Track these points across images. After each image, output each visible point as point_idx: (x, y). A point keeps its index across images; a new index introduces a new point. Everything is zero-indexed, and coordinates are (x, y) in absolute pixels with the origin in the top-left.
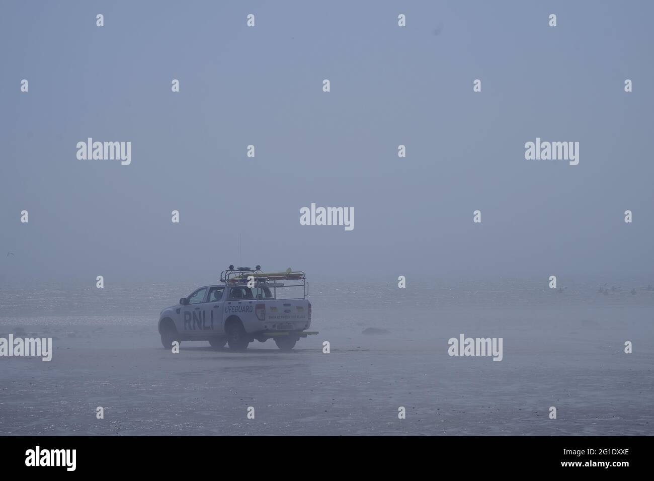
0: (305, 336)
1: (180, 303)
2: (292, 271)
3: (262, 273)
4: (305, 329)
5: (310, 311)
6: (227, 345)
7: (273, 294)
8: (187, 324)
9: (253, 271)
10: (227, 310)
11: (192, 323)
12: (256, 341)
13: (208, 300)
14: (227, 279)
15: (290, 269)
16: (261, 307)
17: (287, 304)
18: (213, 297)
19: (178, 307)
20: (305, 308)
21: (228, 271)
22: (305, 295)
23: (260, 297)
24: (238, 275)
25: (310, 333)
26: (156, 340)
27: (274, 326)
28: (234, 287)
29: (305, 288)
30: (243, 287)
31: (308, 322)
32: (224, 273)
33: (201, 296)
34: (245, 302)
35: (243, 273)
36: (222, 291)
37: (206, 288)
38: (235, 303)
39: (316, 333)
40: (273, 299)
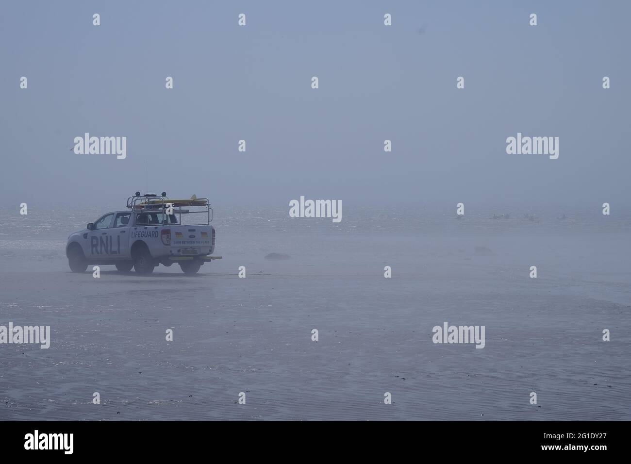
0: (209, 260)
1: (88, 228)
2: (197, 198)
3: (168, 200)
4: (209, 254)
5: (214, 236)
6: (133, 269)
7: (178, 220)
8: (94, 249)
9: (159, 198)
10: (133, 236)
11: (99, 249)
12: (161, 265)
13: (115, 225)
14: (133, 205)
15: (194, 196)
16: (166, 232)
17: (192, 229)
18: (119, 223)
19: (86, 232)
20: (209, 234)
21: (134, 197)
22: (209, 221)
23: (166, 222)
24: (144, 201)
25: (214, 258)
27: (179, 251)
28: (141, 212)
29: (209, 213)
30: (149, 214)
31: (211, 247)
32: (131, 199)
33: (108, 222)
34: (151, 227)
35: (149, 199)
36: (128, 216)
37: (113, 214)
38: (141, 228)
39: (220, 258)
40: (178, 225)
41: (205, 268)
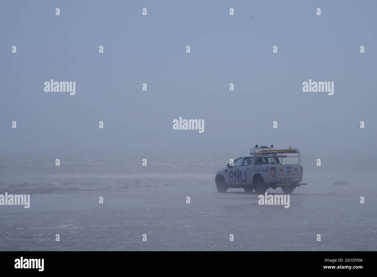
0: (299, 186)
1: (227, 166)
2: (292, 148)
3: (274, 149)
4: (299, 182)
5: (302, 171)
6: (254, 191)
7: (281, 162)
8: (231, 178)
9: (269, 148)
10: (254, 171)
11: (234, 179)
12: (270, 188)
13: (243, 165)
14: (254, 153)
15: (290, 147)
16: (274, 169)
17: (289, 167)
18: (246, 163)
19: (227, 169)
20: (299, 169)
21: (254, 148)
22: (299, 162)
23: (273, 163)
24: (260, 150)
25: (302, 184)
26: (213, 187)
27: (281, 180)
28: (258, 157)
29: (299, 158)
30: (264, 158)
31: (301, 178)
33: (239, 162)
34: (264, 166)
35: (263, 149)
36: (251, 159)
37: (242, 158)
38: (258, 167)
39: (306, 184)
40: (280, 164)
41: (297, 190)
